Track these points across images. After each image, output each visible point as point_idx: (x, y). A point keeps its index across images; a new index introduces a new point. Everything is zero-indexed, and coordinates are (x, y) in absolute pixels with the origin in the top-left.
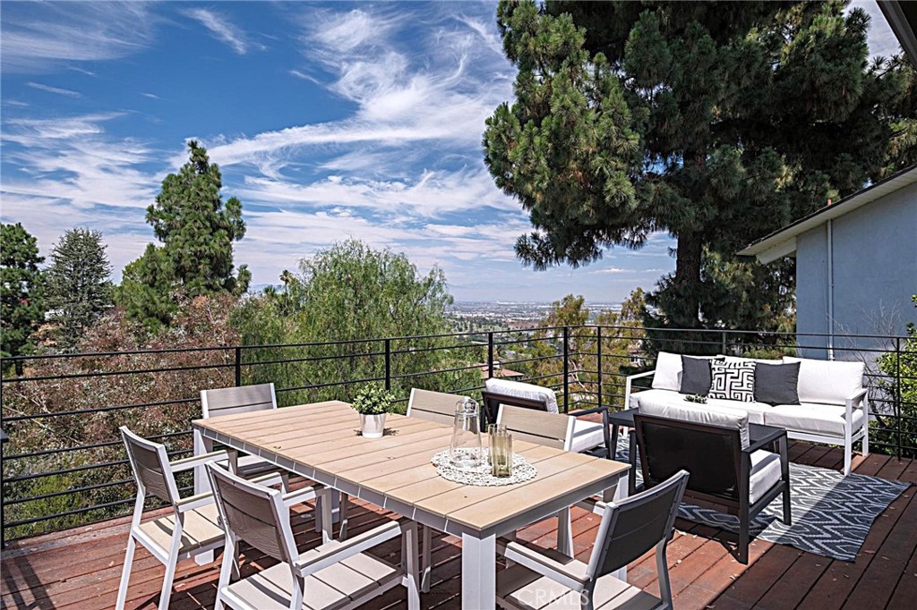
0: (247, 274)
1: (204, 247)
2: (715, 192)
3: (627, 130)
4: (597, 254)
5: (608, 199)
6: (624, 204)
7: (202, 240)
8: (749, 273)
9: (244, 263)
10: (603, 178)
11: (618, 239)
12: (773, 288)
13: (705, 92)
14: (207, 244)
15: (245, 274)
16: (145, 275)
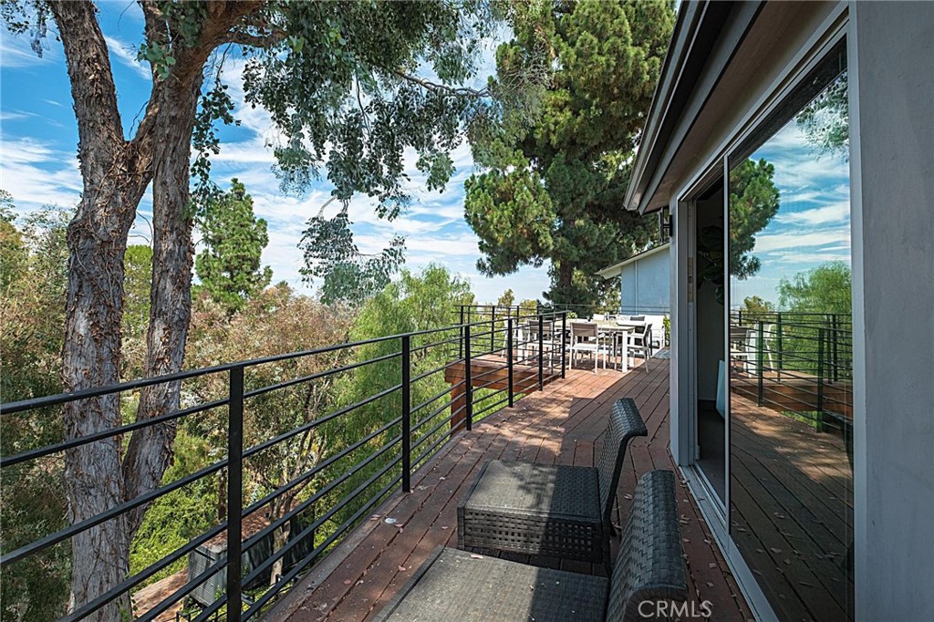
0: (271, 272)
1: (247, 253)
2: (585, 243)
3: (551, 212)
4: (515, 269)
5: (540, 245)
6: (548, 247)
7: (245, 247)
8: (585, 282)
9: (268, 265)
10: (538, 234)
11: (526, 262)
12: (595, 291)
13: (582, 195)
14: (249, 251)
15: (269, 272)
16: (202, 271)
